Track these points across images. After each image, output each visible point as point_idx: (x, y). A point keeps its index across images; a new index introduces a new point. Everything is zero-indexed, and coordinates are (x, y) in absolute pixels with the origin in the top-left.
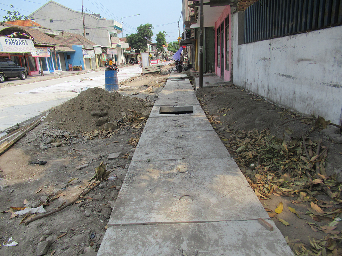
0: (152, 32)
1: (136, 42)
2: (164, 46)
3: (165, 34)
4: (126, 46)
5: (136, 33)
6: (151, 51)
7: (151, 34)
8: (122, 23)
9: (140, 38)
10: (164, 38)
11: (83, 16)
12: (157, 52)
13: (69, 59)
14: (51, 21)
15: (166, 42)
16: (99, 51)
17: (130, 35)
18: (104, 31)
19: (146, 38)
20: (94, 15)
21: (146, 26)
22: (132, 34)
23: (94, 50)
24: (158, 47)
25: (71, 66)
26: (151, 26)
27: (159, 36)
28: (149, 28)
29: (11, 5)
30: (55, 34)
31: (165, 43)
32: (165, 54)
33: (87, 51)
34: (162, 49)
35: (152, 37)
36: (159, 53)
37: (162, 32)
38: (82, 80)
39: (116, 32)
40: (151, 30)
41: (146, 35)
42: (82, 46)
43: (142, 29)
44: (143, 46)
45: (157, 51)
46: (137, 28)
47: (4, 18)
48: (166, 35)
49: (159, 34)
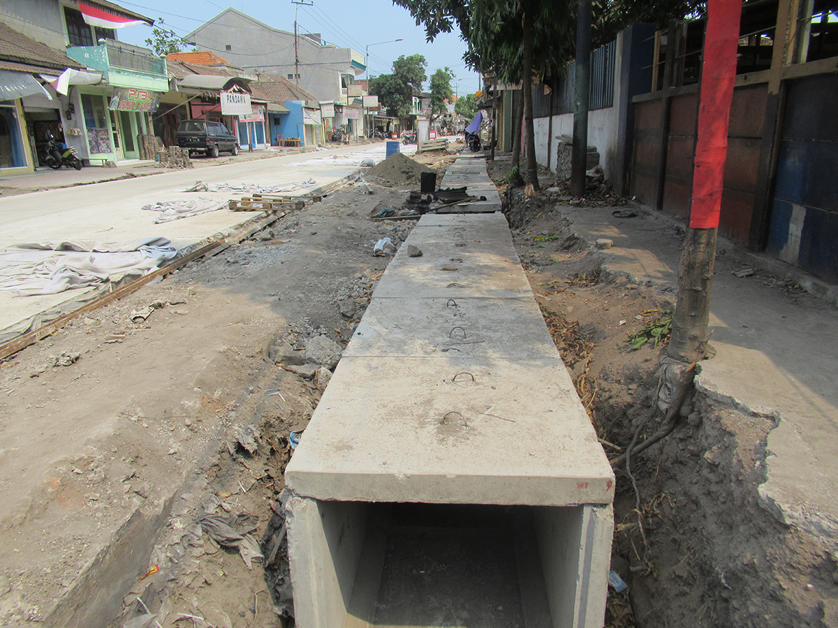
0: (424, 72)
1: (390, 93)
2: (446, 101)
3: (451, 75)
4: (373, 101)
5: (392, 73)
6: (418, 112)
7: (421, 77)
8: (368, 55)
9: (400, 84)
10: (447, 83)
11: (296, 42)
12: (432, 115)
13: (278, 126)
14: (228, 47)
15: (452, 92)
16: (329, 112)
17: (378, 77)
18: (330, 71)
19: (410, 84)
20: (310, 36)
21: (412, 58)
22: (382, 76)
23: (320, 109)
24: (433, 103)
25: (280, 137)
26: (422, 60)
27: (437, 78)
28: (418, 65)
29: (160, 19)
30: (249, 78)
31: (449, 94)
32: (448, 119)
33: (310, 112)
34: (442, 108)
35: (423, 83)
36: (435, 116)
37: (444, 71)
38: (335, 157)
39: (352, 72)
40: (422, 68)
41: (412, 78)
42: (303, 103)
43: (404, 66)
44: (404, 103)
45: (430, 113)
46: (394, 63)
47: (146, 41)
48: (452, 77)
49: (437, 75)
